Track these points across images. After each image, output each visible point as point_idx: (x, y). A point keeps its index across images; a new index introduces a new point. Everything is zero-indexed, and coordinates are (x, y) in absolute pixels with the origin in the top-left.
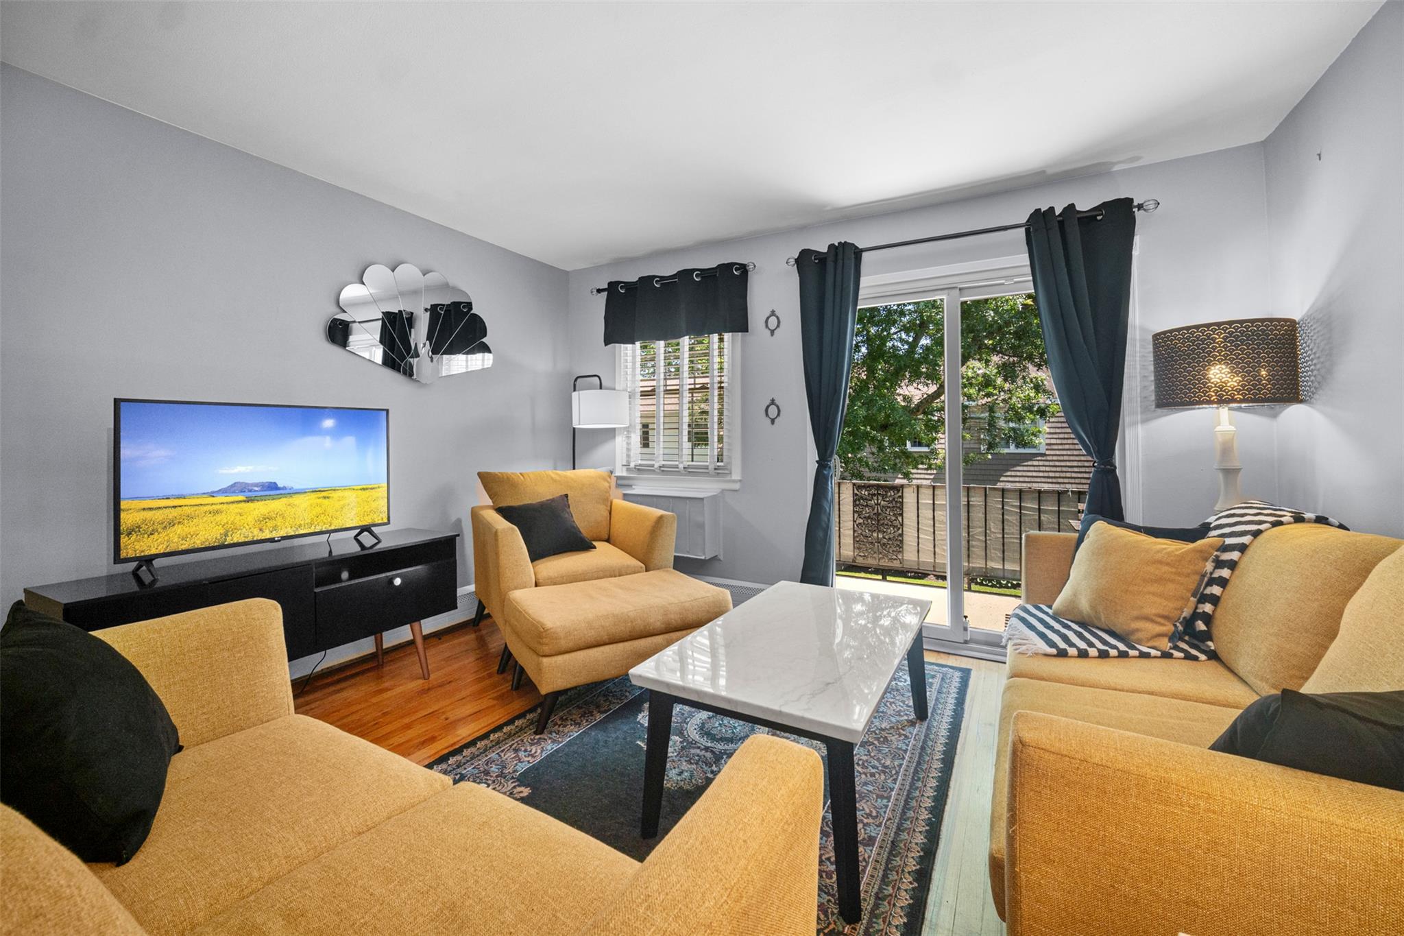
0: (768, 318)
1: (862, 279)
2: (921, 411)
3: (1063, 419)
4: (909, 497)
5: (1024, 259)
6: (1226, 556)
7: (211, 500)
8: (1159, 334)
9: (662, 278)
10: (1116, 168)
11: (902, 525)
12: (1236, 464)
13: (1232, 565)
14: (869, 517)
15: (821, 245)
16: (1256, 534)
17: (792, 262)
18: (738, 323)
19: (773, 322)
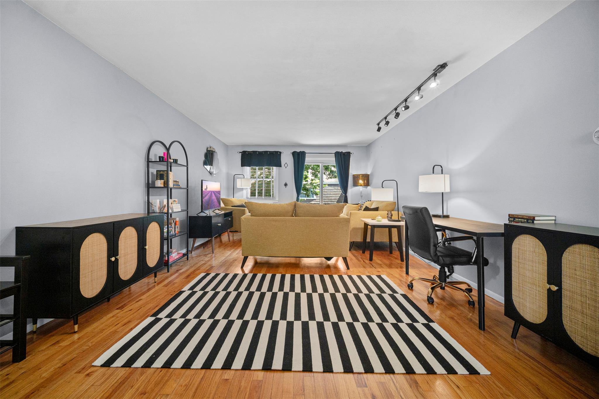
1: (306, 159)
3: (340, 189)
5: (334, 159)
6: (361, 206)
8: (354, 175)
10: (348, 146)
12: (362, 195)
13: (362, 207)
15: (298, 150)
16: (364, 203)
17: (291, 153)
18: (279, 165)
19: (286, 165)
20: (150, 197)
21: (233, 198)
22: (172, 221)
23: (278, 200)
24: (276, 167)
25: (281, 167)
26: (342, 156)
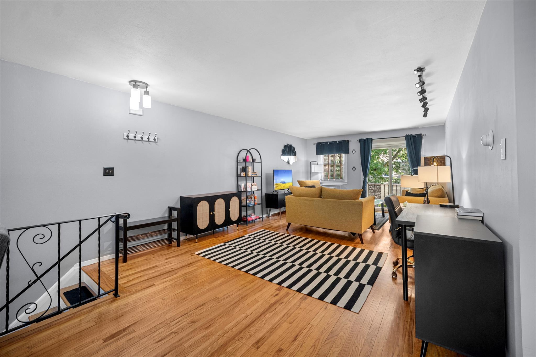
0: (353, 151)
1: (373, 144)
2: (387, 165)
4: (382, 187)
7: (280, 184)
8: (426, 157)
9: (330, 142)
10: (419, 128)
11: (381, 194)
14: (372, 192)
15: (364, 138)
17: (358, 141)
18: (347, 152)
19: (354, 152)
20: (239, 182)
21: (310, 180)
22: (252, 196)
23: (347, 182)
24: (345, 154)
25: (349, 153)
26: (412, 139)
